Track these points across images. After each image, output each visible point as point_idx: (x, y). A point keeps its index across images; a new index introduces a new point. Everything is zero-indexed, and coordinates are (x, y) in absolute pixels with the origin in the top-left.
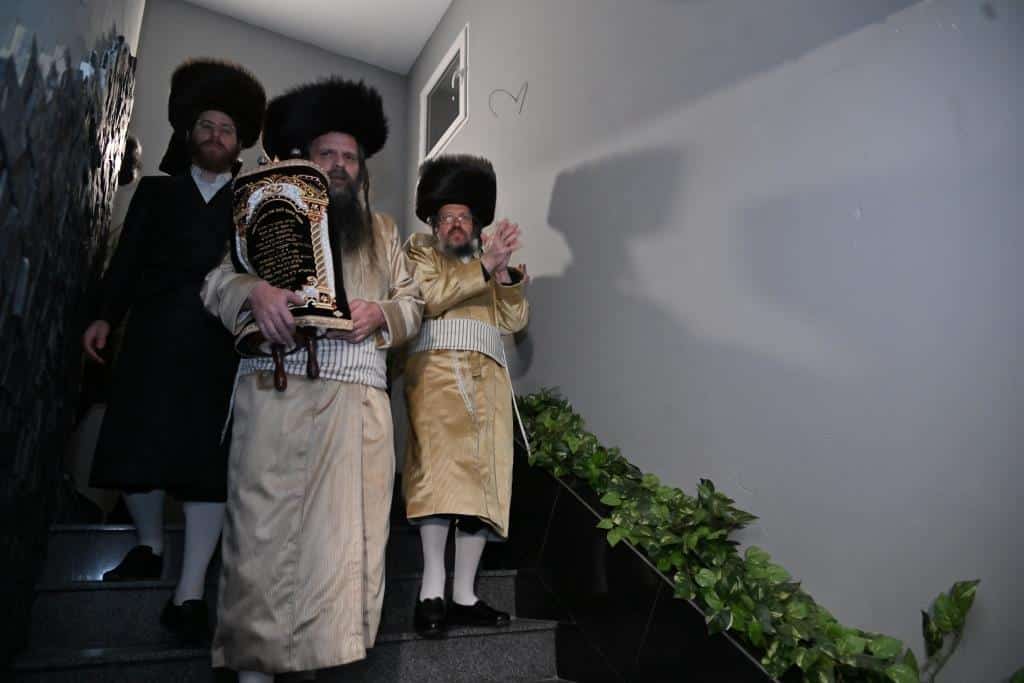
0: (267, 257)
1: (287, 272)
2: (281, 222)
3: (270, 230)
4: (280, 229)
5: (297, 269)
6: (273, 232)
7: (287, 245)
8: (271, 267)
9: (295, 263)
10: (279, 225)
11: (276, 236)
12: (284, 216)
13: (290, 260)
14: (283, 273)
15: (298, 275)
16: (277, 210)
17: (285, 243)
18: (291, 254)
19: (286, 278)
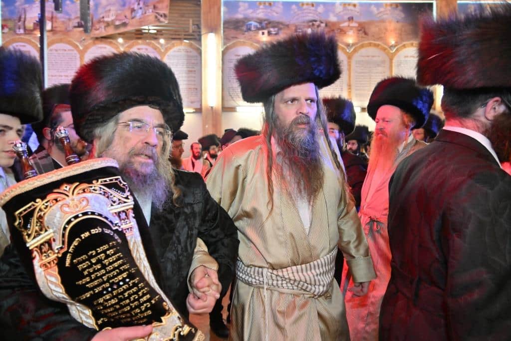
0: (101, 294)
1: (138, 307)
2: (106, 247)
3: (94, 261)
4: (107, 257)
5: (149, 300)
6: (99, 261)
7: (125, 275)
8: (112, 305)
9: (144, 295)
10: (104, 252)
11: (104, 267)
12: (102, 239)
13: (136, 293)
14: (132, 309)
15: (152, 307)
16: (93, 231)
17: (121, 272)
18: (135, 285)
19: (137, 314)
